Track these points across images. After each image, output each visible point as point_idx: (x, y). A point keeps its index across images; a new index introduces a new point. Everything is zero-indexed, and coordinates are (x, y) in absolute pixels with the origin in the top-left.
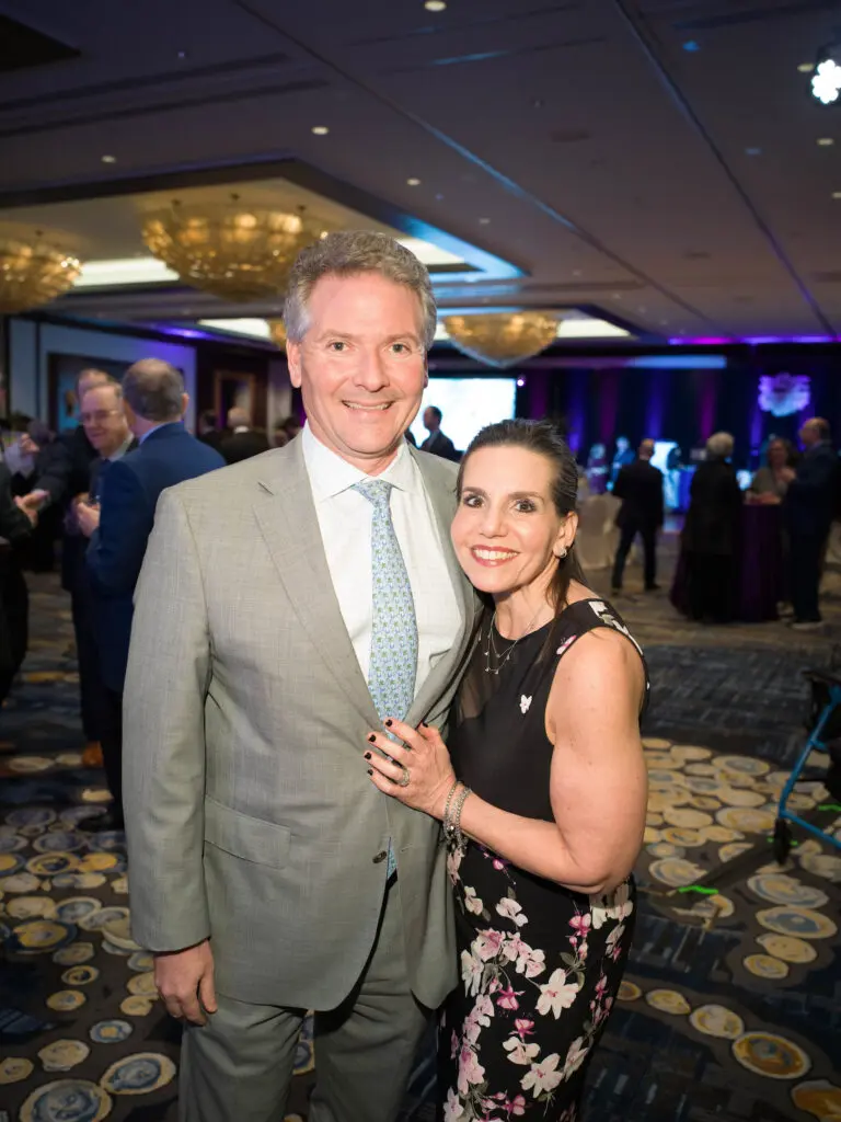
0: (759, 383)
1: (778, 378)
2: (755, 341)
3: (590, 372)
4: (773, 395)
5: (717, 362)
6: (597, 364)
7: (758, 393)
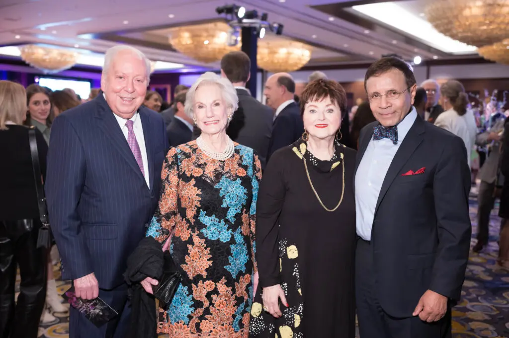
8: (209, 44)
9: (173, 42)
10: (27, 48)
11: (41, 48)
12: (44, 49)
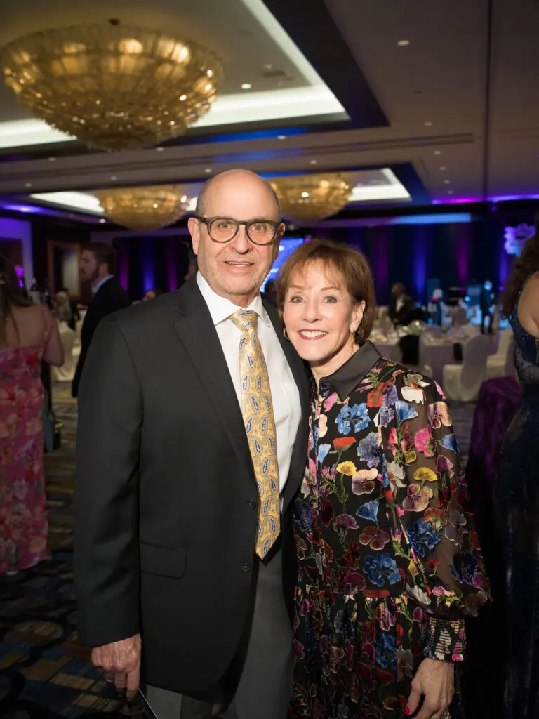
0: (505, 232)
1: (520, 227)
2: (497, 199)
3: (366, 228)
4: (515, 242)
5: (463, 218)
6: (371, 223)
7: (505, 240)
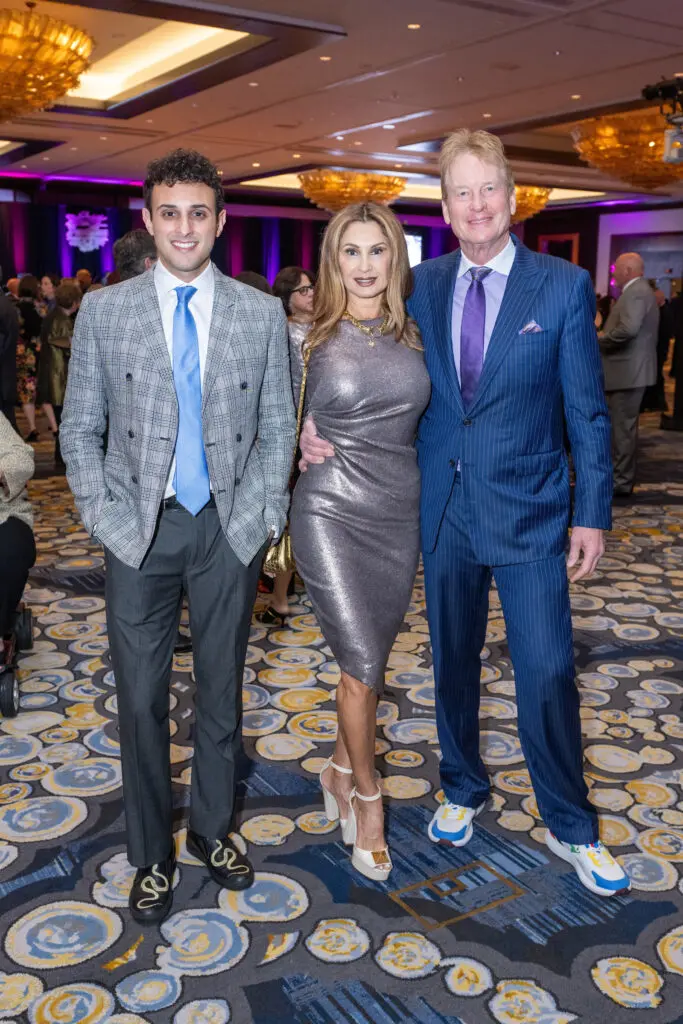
0: (66, 220)
1: (81, 216)
7: (66, 229)
8: (655, 147)
9: (580, 148)
10: (311, 175)
11: (335, 173)
12: (340, 175)
